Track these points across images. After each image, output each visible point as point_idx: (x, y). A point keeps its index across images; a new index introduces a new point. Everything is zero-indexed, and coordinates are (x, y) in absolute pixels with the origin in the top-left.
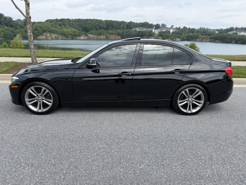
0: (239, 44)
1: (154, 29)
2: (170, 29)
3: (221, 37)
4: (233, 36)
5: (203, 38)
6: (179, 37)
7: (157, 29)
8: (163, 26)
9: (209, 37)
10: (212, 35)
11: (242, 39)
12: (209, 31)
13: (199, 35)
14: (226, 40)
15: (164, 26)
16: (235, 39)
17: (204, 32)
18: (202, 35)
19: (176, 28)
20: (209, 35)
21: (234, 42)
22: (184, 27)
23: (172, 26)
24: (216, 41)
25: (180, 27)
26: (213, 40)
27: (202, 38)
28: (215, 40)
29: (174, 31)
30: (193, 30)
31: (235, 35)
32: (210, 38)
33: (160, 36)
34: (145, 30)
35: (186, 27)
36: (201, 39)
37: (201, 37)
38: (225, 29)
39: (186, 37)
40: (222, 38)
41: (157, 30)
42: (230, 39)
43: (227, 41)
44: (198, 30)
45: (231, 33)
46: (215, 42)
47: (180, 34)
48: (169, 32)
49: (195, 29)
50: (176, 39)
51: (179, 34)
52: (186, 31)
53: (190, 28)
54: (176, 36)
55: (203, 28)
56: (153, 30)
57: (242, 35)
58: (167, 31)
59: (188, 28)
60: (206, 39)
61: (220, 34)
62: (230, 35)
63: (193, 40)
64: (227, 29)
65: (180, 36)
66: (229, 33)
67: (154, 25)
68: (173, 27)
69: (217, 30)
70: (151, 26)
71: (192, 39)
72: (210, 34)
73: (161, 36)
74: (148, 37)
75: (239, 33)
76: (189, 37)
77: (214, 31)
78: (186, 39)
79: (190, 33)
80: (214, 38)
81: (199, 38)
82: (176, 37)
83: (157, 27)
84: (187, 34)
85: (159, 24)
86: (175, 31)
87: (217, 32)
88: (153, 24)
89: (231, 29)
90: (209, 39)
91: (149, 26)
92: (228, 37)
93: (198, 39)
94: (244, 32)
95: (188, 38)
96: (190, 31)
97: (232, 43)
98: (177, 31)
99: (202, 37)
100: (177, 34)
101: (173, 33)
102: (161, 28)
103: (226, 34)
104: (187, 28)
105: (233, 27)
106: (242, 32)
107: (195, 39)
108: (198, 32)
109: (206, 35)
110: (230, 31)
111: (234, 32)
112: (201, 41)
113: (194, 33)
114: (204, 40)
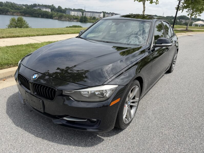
0: (45, 18)
3: (29, 12)
4: (38, 12)
5: (14, 12)
9: (18, 11)
10: (21, 9)
11: (46, 14)
12: (16, 5)
13: (8, 9)
14: (34, 14)
16: (40, 14)
17: (13, 7)
21: (40, 16)
24: (26, 15)
26: (23, 14)
27: (12, 12)
28: (25, 15)
31: (40, 11)
32: (20, 12)
36: (11, 13)
37: (11, 11)
38: (30, 5)
42: (37, 14)
43: (35, 16)
44: (5, 4)
45: (36, 8)
46: (26, 16)
55: (9, 2)
61: (27, 9)
62: (35, 10)
63: (4, 14)
64: (31, 5)
66: (34, 8)
69: (23, 5)
71: (3, 13)
72: (19, 8)
75: (42, 9)
77: (22, 6)
80: (23, 12)
81: (9, 12)
87: (24, 7)
89: (35, 5)
90: (19, 13)
92: (35, 12)
93: (8, 13)
94: (45, 8)
99: (12, 11)
103: (32, 9)
106: (44, 9)
107: (6, 13)
108: (6, 6)
109: (15, 9)
110: (34, 7)
111: (38, 8)
112: (13, 15)
113: (3, 7)
114: (15, 14)
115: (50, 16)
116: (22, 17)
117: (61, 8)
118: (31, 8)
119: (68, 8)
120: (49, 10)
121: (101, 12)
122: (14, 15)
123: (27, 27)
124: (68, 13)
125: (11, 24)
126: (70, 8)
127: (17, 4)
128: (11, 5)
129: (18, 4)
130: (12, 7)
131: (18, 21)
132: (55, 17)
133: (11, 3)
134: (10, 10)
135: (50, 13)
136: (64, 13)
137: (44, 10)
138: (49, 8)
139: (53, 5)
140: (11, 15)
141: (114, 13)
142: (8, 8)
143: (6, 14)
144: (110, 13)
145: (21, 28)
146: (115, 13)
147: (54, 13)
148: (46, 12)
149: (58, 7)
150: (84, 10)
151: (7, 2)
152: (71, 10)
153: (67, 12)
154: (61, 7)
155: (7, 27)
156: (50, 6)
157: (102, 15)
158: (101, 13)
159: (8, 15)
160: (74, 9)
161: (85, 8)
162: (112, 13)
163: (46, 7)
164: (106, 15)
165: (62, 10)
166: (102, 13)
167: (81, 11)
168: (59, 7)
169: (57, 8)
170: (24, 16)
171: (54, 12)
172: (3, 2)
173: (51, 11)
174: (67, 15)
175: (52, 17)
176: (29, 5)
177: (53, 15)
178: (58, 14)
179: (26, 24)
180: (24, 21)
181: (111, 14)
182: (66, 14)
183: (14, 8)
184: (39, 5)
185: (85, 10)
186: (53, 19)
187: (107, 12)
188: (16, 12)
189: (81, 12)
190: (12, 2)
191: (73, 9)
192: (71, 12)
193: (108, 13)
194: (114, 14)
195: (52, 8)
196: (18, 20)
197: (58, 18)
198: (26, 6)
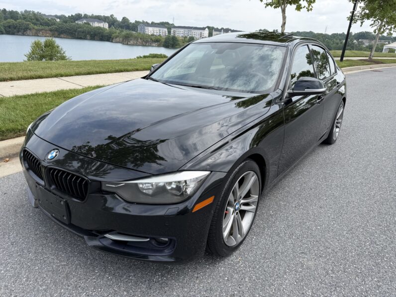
0: (97, 40)
3: (67, 29)
4: (85, 28)
5: (38, 30)
9: (47, 28)
10: (52, 25)
11: (99, 33)
12: (44, 17)
13: (28, 25)
14: (76, 34)
16: (89, 33)
17: (37, 20)
18: (35, 24)
20: (47, 24)
21: (88, 37)
24: (62, 36)
26: (56, 33)
27: (36, 30)
28: (59, 34)
30: (13, 15)
31: (87, 27)
32: (51, 30)
36: (34, 31)
37: (34, 28)
38: (69, 16)
39: (5, 27)
40: (69, 30)
42: (83, 33)
43: (79, 37)
44: (23, 15)
45: (80, 22)
46: (61, 38)
49: (16, 12)
53: (5, 10)
55: (30, 11)
57: (97, 27)
59: (2, 9)
60: (43, 31)
61: (64, 23)
62: (80, 27)
63: (20, 33)
64: (72, 15)
66: (76, 22)
69: (57, 17)
71: (18, 32)
75: (91, 24)
76: (9, 27)
77: (55, 18)
78: (6, 30)
79: (9, 20)
80: (56, 30)
81: (30, 29)
84: (5, 22)
87: (58, 20)
89: (78, 17)
90: (49, 32)
92: (79, 30)
93: (28, 32)
94: (98, 22)
95: (8, 29)
96: (9, 16)
97: (87, 39)
99: (36, 27)
103: (74, 24)
105: (80, 14)
106: (96, 23)
107: (24, 31)
108: (25, 18)
109: (41, 24)
110: (77, 20)
111: (85, 21)
112: (36, 35)
113: (18, 21)
114: (41, 33)
115: (107, 36)
116: (54, 39)
117: (129, 21)
118: (72, 22)
119: (141, 21)
120: (106, 26)
121: (205, 27)
122: (38, 36)
123: (63, 58)
124: (141, 30)
125: (33, 53)
126: (145, 21)
127: (45, 15)
128: (33, 17)
129: (47, 14)
130: (35, 21)
131: (45, 47)
132: (116, 38)
133: (33, 12)
134: (31, 26)
135: (106, 31)
136: (134, 30)
137: (96, 24)
138: (105, 21)
139: (112, 16)
140: (34, 36)
142: (28, 23)
143: (23, 35)
144: (222, 29)
145: (51, 59)
146: (232, 29)
147: (114, 30)
148: (99, 28)
149: (122, 18)
150: (172, 24)
151: (26, 11)
152: (147, 24)
153: (139, 29)
154: (128, 19)
155: (26, 59)
156: (108, 17)
157: (206, 32)
158: (204, 29)
159: (28, 35)
160: (153, 23)
161: (174, 19)
162: (226, 29)
163: (100, 20)
164: (214, 33)
165: (130, 25)
166: (207, 29)
167: (166, 25)
168: (124, 18)
169: (120, 20)
170: (59, 36)
171: (115, 28)
172: (19, 11)
173: (110, 26)
174: (140, 33)
175: (110, 38)
176: (67, 16)
177: (113, 35)
178: (121, 32)
179: (61, 54)
180: (58, 47)
181: (224, 31)
182: (137, 32)
183: (39, 23)
184: (86, 17)
186: (112, 42)
187: (215, 27)
188: (42, 30)
189: (166, 27)
190: (36, 11)
191: (150, 23)
192: (146, 28)
193: (217, 28)
195: (111, 21)
197: (121, 39)
198: (61, 17)
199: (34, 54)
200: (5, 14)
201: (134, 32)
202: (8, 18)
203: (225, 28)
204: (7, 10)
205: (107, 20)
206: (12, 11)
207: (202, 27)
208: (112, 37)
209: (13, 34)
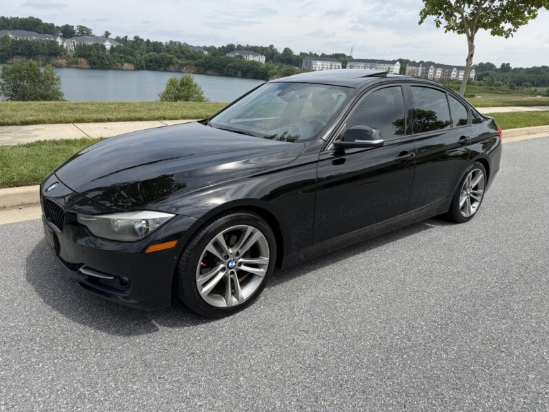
0: (250, 78)
1: (61, 36)
2: (104, 41)
3: (215, 63)
4: (236, 63)
5: (182, 66)
6: (129, 61)
7: (68, 38)
8: (83, 33)
9: (193, 62)
10: (198, 59)
11: (253, 69)
12: (191, 49)
13: (172, 58)
14: (225, 70)
15: (84, 31)
16: (240, 68)
17: (183, 53)
18: (179, 58)
19: (118, 39)
20: (192, 57)
21: (239, 73)
22: (137, 38)
23: (107, 34)
24: (208, 72)
25: (126, 37)
26: (203, 69)
27: (180, 64)
28: (205, 71)
29: (115, 46)
30: (156, 46)
31: (239, 61)
32: (196, 65)
33: (80, 57)
34: (35, 38)
35: (141, 37)
36: (177, 66)
37: (177, 63)
38: (219, 48)
39: (146, 61)
40: (218, 65)
41: (68, 40)
42: (234, 68)
43: (228, 73)
44: (167, 47)
45: (231, 55)
46: (207, 74)
47: (131, 55)
48: (104, 47)
50: (123, 65)
51: (128, 54)
52: (142, 46)
53: (148, 41)
54: (121, 58)
55: (176, 42)
56: (59, 40)
57: (251, 61)
58: (97, 44)
59: (145, 40)
60: (188, 66)
61: (212, 57)
62: (230, 60)
63: (162, 69)
64: (223, 46)
65: (130, 57)
66: (227, 55)
67: (58, 28)
68: (110, 37)
69: (205, 48)
70: (49, 29)
71: (160, 67)
72: (194, 56)
73: (84, 57)
74: (46, 56)
75: (245, 57)
76: (151, 61)
77: (201, 50)
78: (147, 65)
79: (151, 53)
80: (203, 65)
81: (173, 64)
82: (123, 60)
83: (67, 32)
84: (147, 55)
85: (70, 24)
86: (118, 47)
87: (206, 53)
88: (56, 25)
89: (231, 48)
90: (194, 67)
91: (44, 28)
92: (229, 65)
93: (171, 67)
94: (253, 55)
95: (149, 64)
96: (152, 48)
97: (237, 77)
98: (122, 45)
99: (180, 62)
100: (123, 52)
101: (112, 49)
102: (77, 36)
103: (223, 57)
104: (142, 40)
105: (232, 45)
106: (250, 55)
107: (166, 66)
108: (168, 51)
109: (186, 58)
110: (228, 52)
111: (237, 54)
112: (179, 71)
113: (161, 54)
114: (185, 68)
115: (262, 73)
116: (192, 76)
117: (293, 53)
118: (222, 55)
119: (308, 52)
120: (262, 59)
121: (396, 59)
122: (181, 72)
123: (200, 99)
124: (306, 65)
125: (167, 92)
126: (313, 53)
127: (192, 46)
128: (178, 50)
129: (194, 46)
130: (180, 54)
131: (181, 86)
132: (273, 75)
133: (180, 43)
134: (175, 59)
135: (262, 67)
136: (297, 65)
137: (251, 58)
138: (262, 54)
139: (272, 46)
140: (177, 72)
141: (434, 64)
142: (172, 56)
143: (165, 70)
144: (422, 62)
145: (187, 100)
146: (436, 62)
147: (271, 65)
148: (254, 63)
149: (283, 50)
150: (349, 57)
151: (171, 42)
152: (315, 57)
153: (304, 64)
154: (291, 51)
155: (159, 98)
156: (266, 48)
157: (396, 68)
158: (393, 62)
159: (170, 71)
160: (323, 55)
161: (352, 50)
162: (427, 62)
163: (256, 52)
164: (409, 68)
165: (294, 59)
166: (398, 63)
167: (341, 58)
168: (286, 49)
169: (281, 52)
170: (198, 72)
171: (274, 62)
172: (164, 42)
173: (267, 60)
174: (304, 69)
175: (266, 75)
176: (217, 48)
177: (270, 72)
178: (281, 67)
179: (198, 93)
180: (196, 86)
181: (423, 66)
182: (301, 67)
183: (183, 56)
184: (240, 48)
185: (351, 57)
187: (411, 60)
188: (187, 64)
189: (340, 61)
190: (182, 42)
191: (320, 55)
192: (313, 62)
193: (414, 62)
194: (432, 67)
195: (270, 53)
196: (183, 84)
198: (211, 49)
199: (168, 94)
200: (148, 46)
201: (297, 68)
202: (151, 51)
203: (425, 61)
204: (151, 41)
205: (265, 52)
206: (156, 42)
207: (391, 60)
208: (268, 74)
209: (154, 70)
